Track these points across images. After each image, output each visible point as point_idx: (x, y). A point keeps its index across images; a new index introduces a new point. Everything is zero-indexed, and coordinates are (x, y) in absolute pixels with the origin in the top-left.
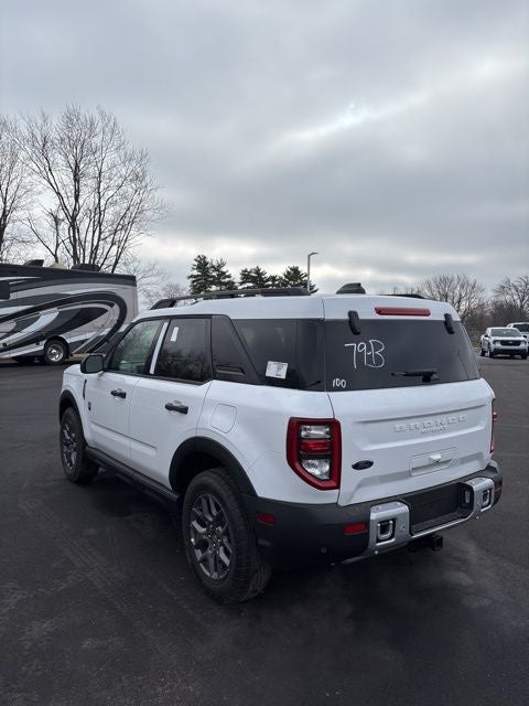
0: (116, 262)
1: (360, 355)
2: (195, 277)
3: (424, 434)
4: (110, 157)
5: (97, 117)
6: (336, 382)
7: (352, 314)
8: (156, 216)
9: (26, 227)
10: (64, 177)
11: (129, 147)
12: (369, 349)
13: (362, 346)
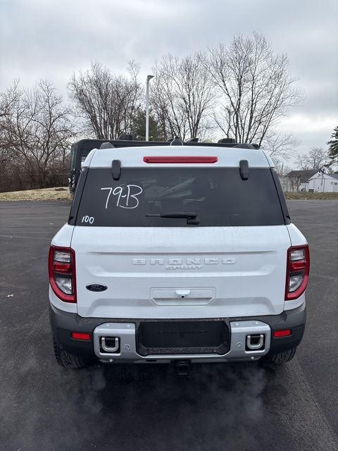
0: (263, 136)
1: (114, 198)
2: (333, 142)
3: (168, 270)
4: (261, 65)
5: (252, 38)
6: (85, 219)
7: (116, 163)
8: (292, 101)
9: (211, 119)
10: (232, 84)
11: (274, 55)
12: (125, 192)
13: (118, 190)
